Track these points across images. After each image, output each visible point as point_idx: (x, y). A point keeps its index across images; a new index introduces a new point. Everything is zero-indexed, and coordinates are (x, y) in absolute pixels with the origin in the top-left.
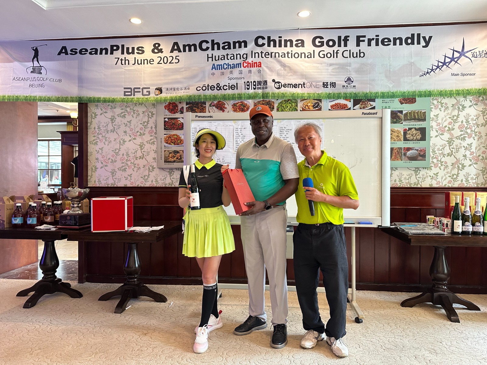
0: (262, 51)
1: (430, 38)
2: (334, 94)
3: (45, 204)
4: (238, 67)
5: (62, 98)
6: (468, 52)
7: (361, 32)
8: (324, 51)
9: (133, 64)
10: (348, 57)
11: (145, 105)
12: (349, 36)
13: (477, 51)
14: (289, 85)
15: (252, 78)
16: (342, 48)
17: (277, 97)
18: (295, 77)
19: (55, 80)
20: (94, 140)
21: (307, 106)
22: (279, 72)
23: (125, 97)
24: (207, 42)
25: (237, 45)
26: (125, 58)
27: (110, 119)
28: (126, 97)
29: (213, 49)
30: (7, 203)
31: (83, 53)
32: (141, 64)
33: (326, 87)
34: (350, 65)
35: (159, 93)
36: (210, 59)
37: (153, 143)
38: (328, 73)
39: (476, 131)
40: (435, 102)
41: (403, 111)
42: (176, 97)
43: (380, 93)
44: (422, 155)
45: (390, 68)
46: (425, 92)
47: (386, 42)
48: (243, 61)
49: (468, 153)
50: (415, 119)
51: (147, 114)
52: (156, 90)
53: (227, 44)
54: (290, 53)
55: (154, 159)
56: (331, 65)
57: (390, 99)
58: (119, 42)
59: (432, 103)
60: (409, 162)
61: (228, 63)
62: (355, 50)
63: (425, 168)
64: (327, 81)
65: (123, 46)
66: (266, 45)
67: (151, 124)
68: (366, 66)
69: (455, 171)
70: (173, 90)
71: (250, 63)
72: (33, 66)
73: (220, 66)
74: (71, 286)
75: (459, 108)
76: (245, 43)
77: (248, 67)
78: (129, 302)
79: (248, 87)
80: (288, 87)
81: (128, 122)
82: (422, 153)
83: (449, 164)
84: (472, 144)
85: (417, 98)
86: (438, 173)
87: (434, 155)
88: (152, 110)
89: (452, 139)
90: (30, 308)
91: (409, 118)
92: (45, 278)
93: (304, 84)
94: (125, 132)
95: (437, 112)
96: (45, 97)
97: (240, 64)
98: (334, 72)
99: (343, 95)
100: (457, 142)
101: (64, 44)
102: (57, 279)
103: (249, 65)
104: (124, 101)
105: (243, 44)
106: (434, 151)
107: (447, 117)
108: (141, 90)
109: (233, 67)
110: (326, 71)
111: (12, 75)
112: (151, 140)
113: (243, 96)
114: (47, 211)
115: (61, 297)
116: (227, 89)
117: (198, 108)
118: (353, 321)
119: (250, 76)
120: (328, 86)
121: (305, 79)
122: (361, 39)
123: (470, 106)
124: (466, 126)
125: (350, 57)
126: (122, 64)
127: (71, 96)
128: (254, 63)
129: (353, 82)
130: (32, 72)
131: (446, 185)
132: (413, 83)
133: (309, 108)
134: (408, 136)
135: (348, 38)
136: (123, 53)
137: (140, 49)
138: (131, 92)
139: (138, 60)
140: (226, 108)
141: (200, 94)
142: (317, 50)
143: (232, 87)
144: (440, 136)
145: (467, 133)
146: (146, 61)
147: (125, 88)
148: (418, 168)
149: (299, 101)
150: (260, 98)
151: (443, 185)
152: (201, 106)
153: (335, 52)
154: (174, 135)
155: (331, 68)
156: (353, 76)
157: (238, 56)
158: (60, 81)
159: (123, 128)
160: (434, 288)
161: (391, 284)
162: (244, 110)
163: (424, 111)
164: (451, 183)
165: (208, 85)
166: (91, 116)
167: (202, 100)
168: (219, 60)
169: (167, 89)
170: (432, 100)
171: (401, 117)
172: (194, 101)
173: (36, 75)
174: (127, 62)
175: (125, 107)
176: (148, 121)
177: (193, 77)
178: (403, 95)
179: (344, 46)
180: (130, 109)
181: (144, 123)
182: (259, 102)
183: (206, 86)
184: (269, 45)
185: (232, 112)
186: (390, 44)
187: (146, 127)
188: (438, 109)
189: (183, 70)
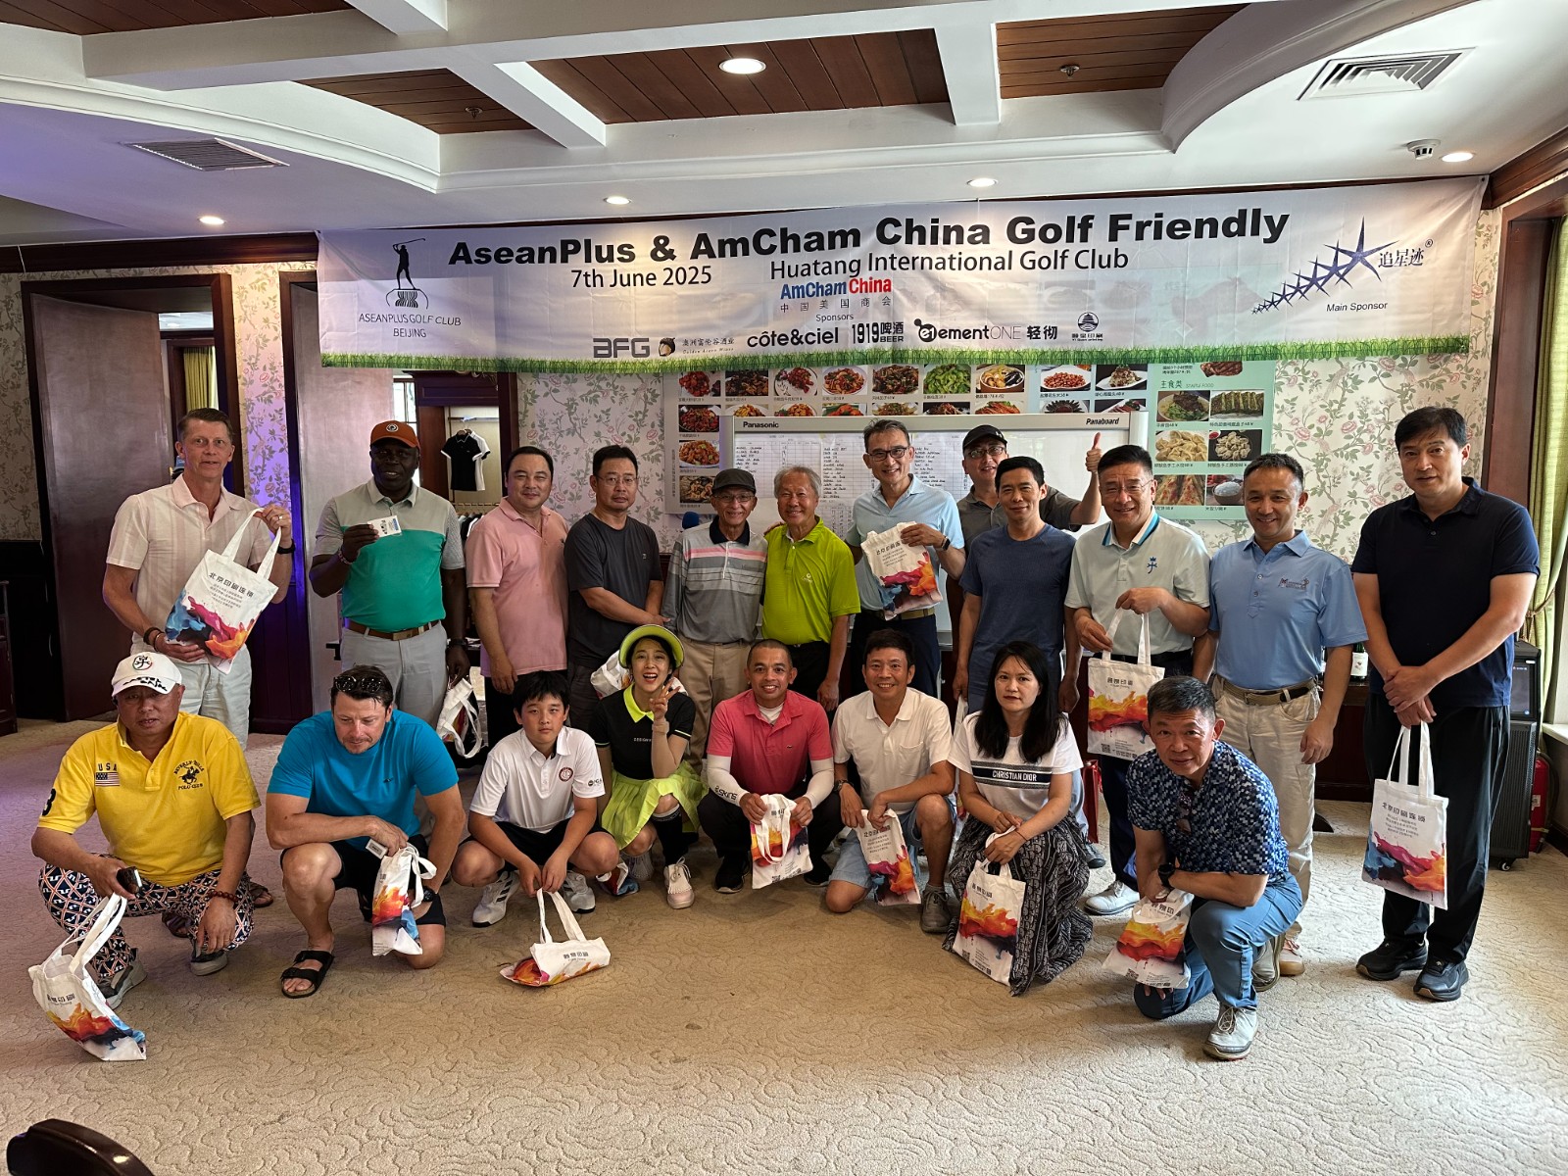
0: (892, 255)
1: (1284, 218)
2: (1053, 353)
4: (840, 293)
5: (465, 360)
6: (1372, 252)
7: (1119, 207)
8: (1034, 253)
9: (611, 286)
10: (1087, 267)
11: (638, 375)
12: (1092, 217)
13: (1393, 250)
14: (953, 333)
15: (871, 316)
16: (1077, 245)
17: (924, 358)
18: (965, 314)
19: (446, 321)
21: (993, 380)
22: (930, 302)
23: (597, 360)
24: (771, 234)
25: (838, 239)
26: (594, 270)
27: (565, 404)
28: (599, 359)
29: (784, 250)
31: (503, 259)
32: (629, 284)
33: (1034, 336)
34: (1092, 285)
35: (668, 351)
36: (778, 274)
37: (656, 459)
38: (1042, 306)
39: (1382, 437)
40: (1290, 369)
41: (1211, 393)
42: (704, 361)
43: (1157, 352)
45: (1184, 292)
46: (1264, 348)
47: (1179, 229)
48: (851, 277)
49: (1360, 488)
50: (1237, 411)
51: (642, 394)
52: (661, 343)
53: (814, 238)
54: (955, 258)
55: (659, 493)
56: (1048, 285)
57: (1182, 365)
58: (580, 234)
59: (1283, 372)
60: (1222, 509)
61: (818, 283)
62: (1106, 248)
64: (1037, 323)
65: (588, 243)
66: (903, 239)
67: (652, 417)
68: (1130, 288)
69: (1329, 530)
70: (698, 343)
71: (866, 283)
72: (400, 289)
73: (801, 290)
75: (1345, 383)
76: (856, 234)
77: (861, 292)
79: (861, 337)
80: (950, 338)
81: (603, 412)
83: (1316, 513)
84: (1370, 467)
85: (1244, 363)
88: (653, 386)
89: (1324, 455)
91: (1223, 408)
93: (986, 330)
94: (598, 434)
95: (1294, 392)
96: (427, 359)
97: (845, 284)
98: (1053, 303)
99: (1074, 356)
100: (1336, 463)
101: (461, 236)
103: (864, 286)
104: (596, 370)
105: (850, 238)
107: (1317, 405)
108: (629, 344)
109: (829, 292)
110: (1037, 300)
111: (356, 309)
112: (652, 452)
113: (849, 357)
116: (814, 341)
117: (751, 384)
119: (866, 312)
120: (1039, 334)
121: (989, 318)
122: (1121, 223)
123: (1373, 380)
124: (1360, 425)
125: (1093, 267)
126: (587, 285)
127: (482, 356)
128: (875, 281)
129: (1096, 325)
130: (397, 303)
132: (1236, 330)
133: (995, 384)
134: (1219, 450)
135: (1090, 222)
136: (588, 260)
137: (626, 249)
138: (609, 348)
139: (621, 276)
140: (812, 384)
141: (755, 354)
142: (1019, 250)
143: (826, 337)
144: (1297, 447)
145: (1361, 441)
146: (638, 278)
147: (595, 340)
149: (974, 368)
150: (887, 362)
152: (759, 379)
153: (1060, 254)
154: (701, 443)
155: (1047, 293)
156: (1099, 312)
157: (841, 265)
158: (457, 321)
159: (592, 424)
162: (852, 388)
163: (1260, 392)
165: (773, 332)
166: (522, 397)
167: (761, 367)
168: (796, 275)
169: (686, 342)
170: (1281, 365)
171: (1205, 407)
172: (742, 368)
173: (406, 310)
174: (598, 279)
176: (646, 411)
177: (742, 314)
178: (1210, 356)
179: (1081, 241)
180: (608, 384)
181: (637, 415)
182: (885, 370)
183: (769, 335)
184: (909, 241)
185: (825, 393)
186: (1187, 235)
187: (640, 424)
188: (1296, 387)
189: (718, 298)
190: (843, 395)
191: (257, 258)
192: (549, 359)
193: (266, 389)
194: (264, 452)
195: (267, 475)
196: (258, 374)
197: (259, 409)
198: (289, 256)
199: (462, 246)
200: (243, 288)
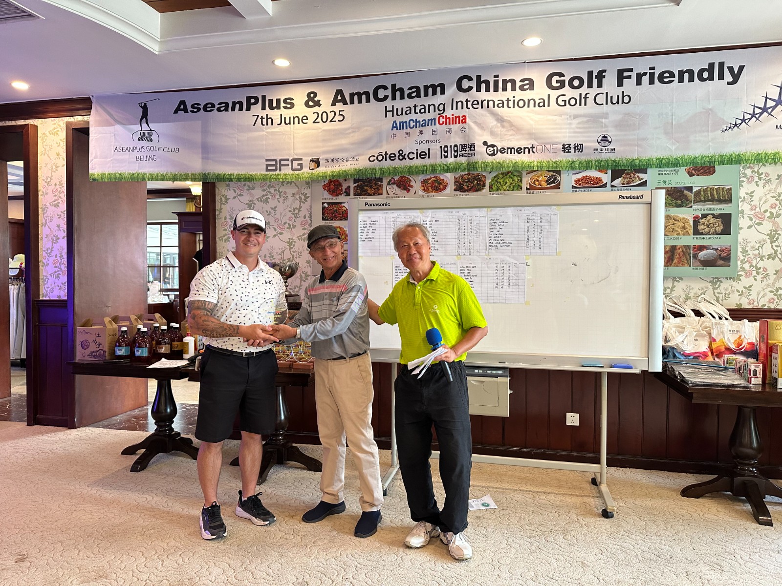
0: (467, 99)
1: (741, 68)
2: (580, 162)
3: (158, 327)
4: (431, 125)
5: (181, 175)
7: (624, 64)
8: (565, 95)
9: (278, 125)
10: (603, 104)
11: (295, 184)
12: (605, 71)
14: (509, 150)
15: (452, 140)
16: (595, 90)
17: (490, 168)
18: (518, 137)
19: (170, 150)
20: (224, 236)
21: (538, 181)
22: (493, 129)
23: (267, 173)
24: (385, 88)
25: (430, 90)
26: (267, 115)
27: (247, 204)
28: (269, 172)
29: (394, 98)
30: (109, 326)
31: (208, 109)
32: (290, 123)
33: (567, 151)
34: (606, 115)
35: (315, 166)
36: (389, 114)
38: (572, 130)
40: (748, 172)
41: (693, 188)
42: (339, 172)
43: (654, 160)
44: (724, 258)
45: (672, 119)
46: (731, 156)
47: (667, 77)
48: (439, 114)
50: (713, 200)
51: (298, 196)
52: (310, 161)
53: (414, 90)
54: (510, 100)
55: (308, 262)
56: (576, 117)
57: (672, 169)
58: (258, 92)
59: (744, 174)
60: (703, 269)
61: (416, 119)
62: (615, 92)
63: (730, 279)
64: (568, 142)
65: (264, 97)
66: (475, 89)
67: (304, 212)
68: (633, 117)
70: (335, 161)
71: (449, 118)
72: (141, 131)
73: (405, 124)
74: (192, 443)
76: (443, 86)
77: (446, 124)
78: (272, 470)
79: (446, 154)
80: (507, 153)
81: (272, 208)
82: (724, 255)
83: (771, 272)
85: (717, 167)
86: (751, 286)
87: (745, 257)
88: (305, 191)
89: (776, 231)
90: (139, 471)
91: (702, 198)
92: (159, 431)
93: (533, 147)
95: (752, 187)
96: (157, 175)
97: (435, 119)
98: (580, 128)
99: (595, 164)
101: (183, 97)
102: (174, 433)
103: (448, 120)
104: (267, 179)
105: (439, 89)
106: (744, 251)
107: (769, 196)
108: (289, 163)
109: (424, 125)
110: (568, 126)
111: (113, 143)
113: (438, 168)
114: (161, 338)
115: (181, 458)
116: (414, 158)
117: (371, 187)
118: (599, 515)
119: (449, 138)
120: (570, 149)
121: (534, 139)
122: (625, 74)
125: (607, 104)
126: (263, 125)
127: (193, 172)
128: (456, 117)
129: (610, 142)
130: (140, 139)
131: (765, 305)
132: (710, 143)
133: (540, 184)
134: (700, 228)
135: (604, 74)
136: (264, 108)
137: (288, 101)
138: (275, 165)
139: (285, 118)
140: (412, 187)
141: (373, 167)
142: (554, 94)
143: (422, 155)
144: (756, 226)
146: (296, 119)
147: (267, 160)
148: (717, 278)
149: (524, 173)
150: (464, 171)
151: (760, 305)
152: (376, 184)
153: (583, 96)
155: (576, 121)
156: (611, 134)
157: (432, 108)
158: (177, 150)
160: (735, 470)
161: (670, 460)
162: (440, 189)
163: (729, 187)
164: (773, 302)
165: (386, 152)
166: (219, 201)
167: (378, 176)
168: (402, 114)
169: (327, 160)
170: (743, 168)
171: (689, 198)
172: (365, 178)
173: (144, 143)
174: (270, 121)
175: (268, 187)
176: (300, 207)
177: (365, 142)
178: (692, 162)
179: (598, 87)
180: (275, 190)
181: (294, 210)
182: (462, 176)
183: (383, 154)
184: (478, 90)
185: (421, 193)
186: (673, 81)
187: (296, 216)
188: (753, 183)
189: (350, 131)
190: (433, 194)
191: (54, 115)
192: (235, 173)
193: (56, 198)
194: (52, 239)
195: (53, 254)
196: (51, 188)
197: (51, 211)
198: (74, 113)
199: (183, 103)
200: (44, 134)
